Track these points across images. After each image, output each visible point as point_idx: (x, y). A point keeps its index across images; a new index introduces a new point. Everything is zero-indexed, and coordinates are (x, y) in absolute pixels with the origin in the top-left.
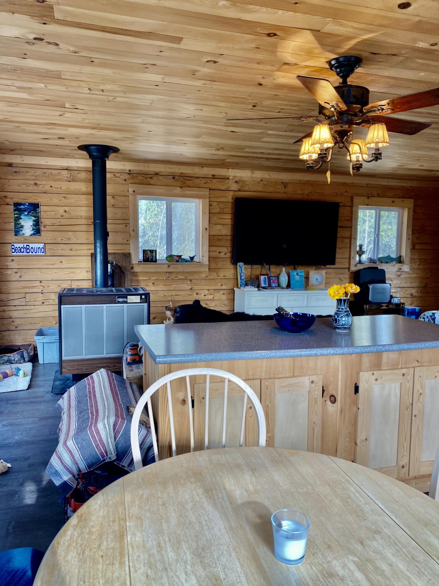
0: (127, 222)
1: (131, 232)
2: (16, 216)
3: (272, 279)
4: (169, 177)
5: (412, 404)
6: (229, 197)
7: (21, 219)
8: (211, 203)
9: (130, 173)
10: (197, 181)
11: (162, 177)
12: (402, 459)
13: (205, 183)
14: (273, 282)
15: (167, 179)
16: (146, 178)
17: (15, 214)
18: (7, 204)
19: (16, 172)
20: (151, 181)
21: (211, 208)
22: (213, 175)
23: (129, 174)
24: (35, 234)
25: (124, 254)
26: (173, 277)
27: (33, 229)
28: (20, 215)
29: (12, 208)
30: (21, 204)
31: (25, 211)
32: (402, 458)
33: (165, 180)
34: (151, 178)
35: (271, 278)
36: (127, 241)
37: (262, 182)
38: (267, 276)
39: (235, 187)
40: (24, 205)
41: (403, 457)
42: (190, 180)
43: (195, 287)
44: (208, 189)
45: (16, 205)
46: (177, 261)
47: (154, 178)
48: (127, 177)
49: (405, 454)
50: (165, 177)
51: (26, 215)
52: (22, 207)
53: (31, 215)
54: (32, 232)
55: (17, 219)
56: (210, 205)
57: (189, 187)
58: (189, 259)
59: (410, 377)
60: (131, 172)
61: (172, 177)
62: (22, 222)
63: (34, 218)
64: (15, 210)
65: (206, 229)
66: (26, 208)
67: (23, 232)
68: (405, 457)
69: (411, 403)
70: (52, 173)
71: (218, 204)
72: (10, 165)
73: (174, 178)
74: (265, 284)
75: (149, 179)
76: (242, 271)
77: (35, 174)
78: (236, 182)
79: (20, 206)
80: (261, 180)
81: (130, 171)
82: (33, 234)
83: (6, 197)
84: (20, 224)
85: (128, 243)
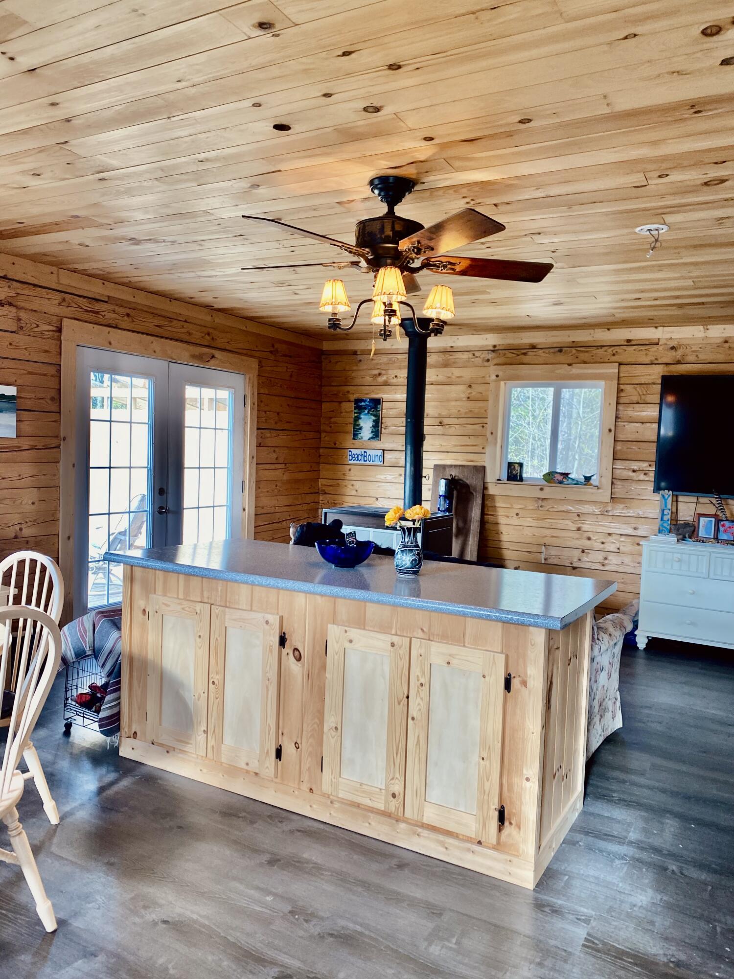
0: (485, 420)
1: (488, 434)
3: (723, 525)
4: (552, 350)
5: (408, 697)
6: (655, 375)
8: (622, 387)
9: (495, 350)
10: (600, 352)
11: (541, 351)
12: (392, 782)
13: (614, 355)
14: (725, 531)
15: (549, 353)
16: (518, 355)
18: (349, 401)
19: (360, 361)
20: (525, 359)
22: (629, 341)
26: (548, 507)
29: (353, 405)
33: (547, 355)
34: (525, 354)
35: (722, 523)
36: (483, 448)
39: (669, 357)
41: (393, 779)
42: (587, 352)
43: (585, 527)
44: (617, 364)
46: (561, 482)
47: (530, 353)
48: (490, 356)
49: (397, 775)
50: (547, 351)
56: (620, 391)
57: (585, 362)
58: (583, 480)
59: (404, 651)
60: (497, 348)
61: (557, 349)
65: (610, 430)
68: (397, 781)
69: (406, 695)
70: (398, 359)
71: (635, 389)
72: (355, 353)
73: (560, 351)
74: (708, 533)
75: (523, 357)
76: (666, 506)
78: (673, 348)
80: (726, 342)
81: (495, 346)
83: (348, 392)
85: (483, 451)
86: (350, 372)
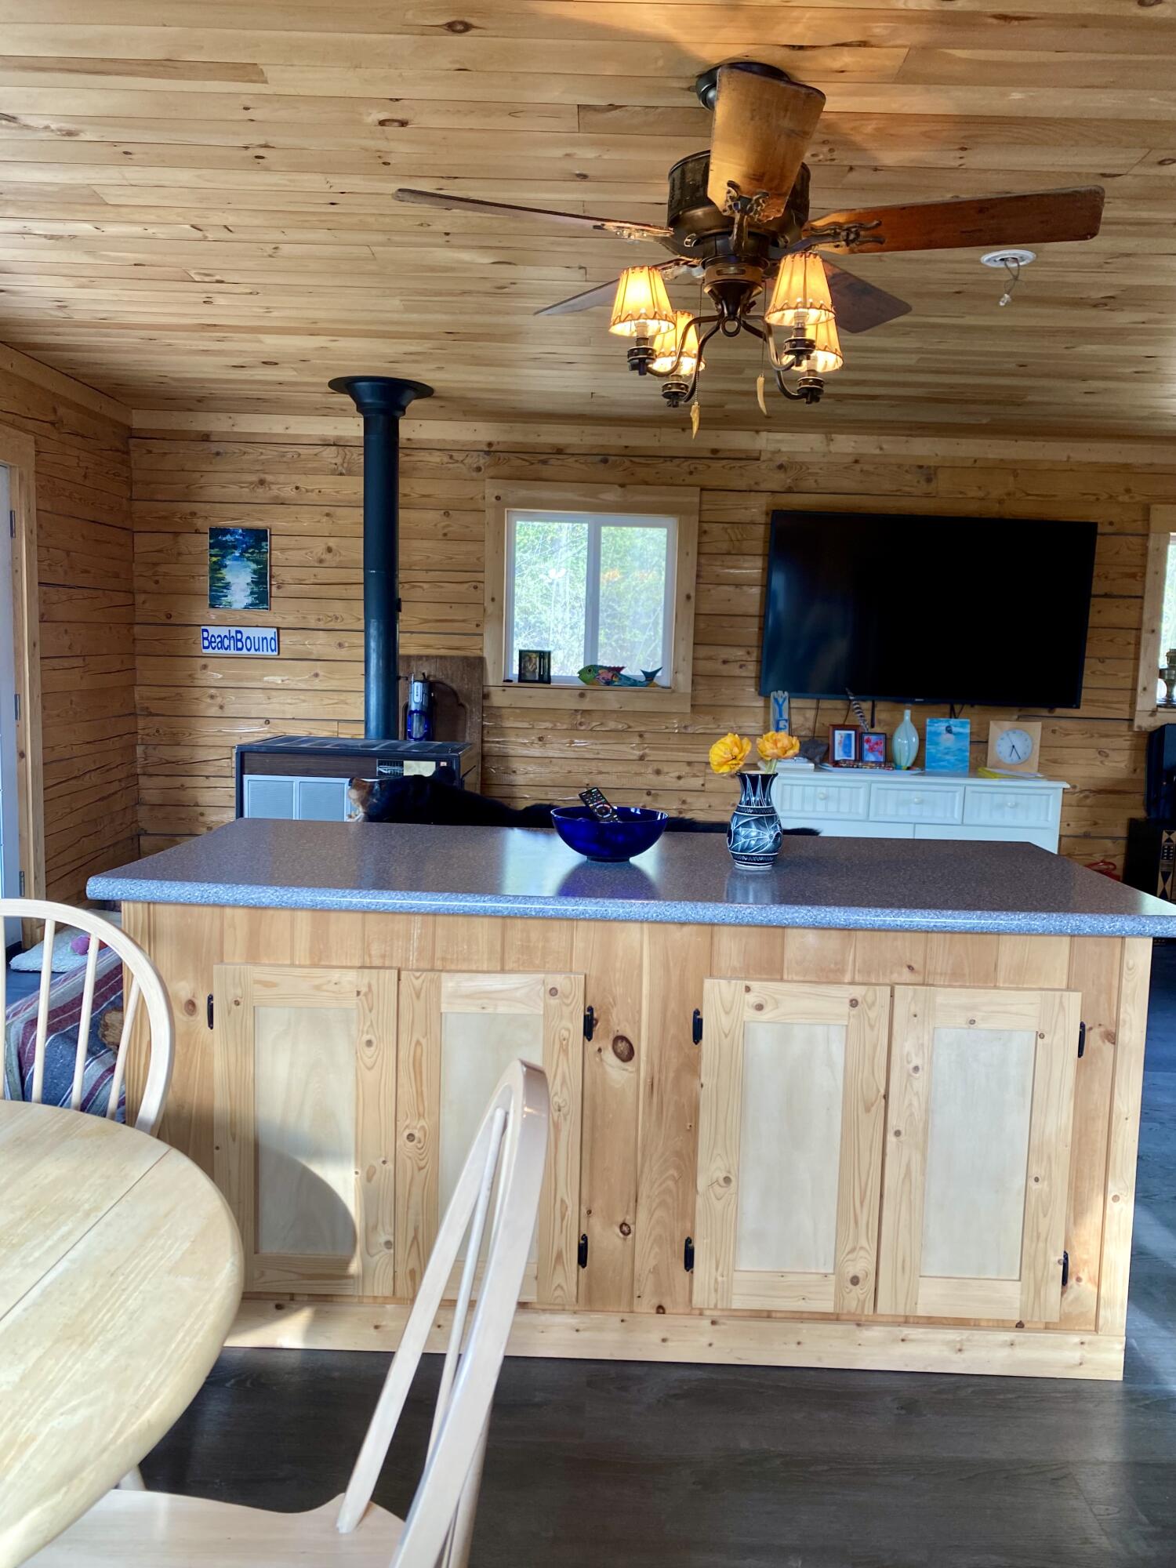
0: (479, 577)
1: (488, 603)
2: (214, 559)
3: (868, 741)
4: (590, 459)
5: (886, 1097)
6: (756, 509)
7: (226, 566)
8: (706, 526)
9: (490, 450)
10: (670, 466)
11: (572, 460)
12: (850, 1256)
13: (691, 473)
14: (871, 749)
15: (585, 463)
16: (532, 464)
17: (211, 555)
18: (197, 532)
19: (218, 454)
20: (546, 471)
21: (705, 539)
22: (715, 451)
23: (488, 453)
24: (256, 604)
25: (466, 658)
26: (594, 724)
27: (252, 593)
28: (224, 556)
29: (206, 540)
30: (225, 531)
31: (235, 547)
32: (849, 1253)
33: (583, 466)
34: (544, 462)
35: (866, 737)
36: (478, 626)
37: (858, 467)
38: (853, 733)
39: (777, 481)
40: (232, 533)
41: (853, 1250)
42: (648, 465)
43: (653, 755)
44: (699, 489)
45: (216, 532)
46: (608, 683)
47: (552, 462)
48: (482, 461)
49: (863, 1242)
50: (582, 459)
51: (236, 559)
52: (228, 537)
53: (248, 559)
54: (249, 600)
55: (217, 567)
56: (703, 533)
57: (647, 483)
58: (643, 679)
59: (879, 1013)
60: (493, 449)
61: (600, 457)
62: (228, 575)
63: (254, 566)
64: (212, 546)
65: (688, 597)
66: (237, 540)
67: (229, 599)
68: (862, 1253)
69: (882, 1092)
70: (299, 455)
71: (725, 530)
72: (206, 437)
73: (605, 461)
74: (848, 753)
75: (540, 467)
76: (781, 715)
77: (263, 457)
78: (781, 467)
79: (225, 535)
80: (856, 462)
81: (490, 444)
82: (251, 605)
83: (193, 514)
84: (223, 579)
85: (478, 631)
86: (198, 475)
